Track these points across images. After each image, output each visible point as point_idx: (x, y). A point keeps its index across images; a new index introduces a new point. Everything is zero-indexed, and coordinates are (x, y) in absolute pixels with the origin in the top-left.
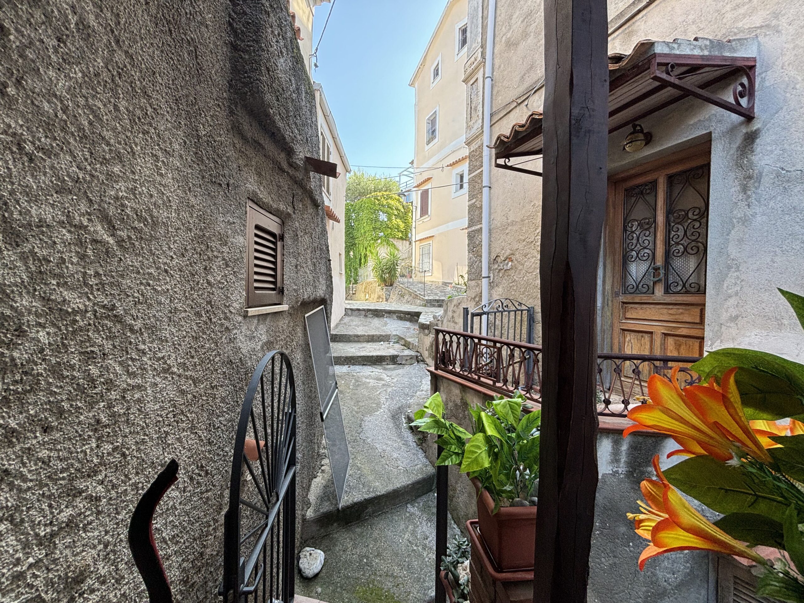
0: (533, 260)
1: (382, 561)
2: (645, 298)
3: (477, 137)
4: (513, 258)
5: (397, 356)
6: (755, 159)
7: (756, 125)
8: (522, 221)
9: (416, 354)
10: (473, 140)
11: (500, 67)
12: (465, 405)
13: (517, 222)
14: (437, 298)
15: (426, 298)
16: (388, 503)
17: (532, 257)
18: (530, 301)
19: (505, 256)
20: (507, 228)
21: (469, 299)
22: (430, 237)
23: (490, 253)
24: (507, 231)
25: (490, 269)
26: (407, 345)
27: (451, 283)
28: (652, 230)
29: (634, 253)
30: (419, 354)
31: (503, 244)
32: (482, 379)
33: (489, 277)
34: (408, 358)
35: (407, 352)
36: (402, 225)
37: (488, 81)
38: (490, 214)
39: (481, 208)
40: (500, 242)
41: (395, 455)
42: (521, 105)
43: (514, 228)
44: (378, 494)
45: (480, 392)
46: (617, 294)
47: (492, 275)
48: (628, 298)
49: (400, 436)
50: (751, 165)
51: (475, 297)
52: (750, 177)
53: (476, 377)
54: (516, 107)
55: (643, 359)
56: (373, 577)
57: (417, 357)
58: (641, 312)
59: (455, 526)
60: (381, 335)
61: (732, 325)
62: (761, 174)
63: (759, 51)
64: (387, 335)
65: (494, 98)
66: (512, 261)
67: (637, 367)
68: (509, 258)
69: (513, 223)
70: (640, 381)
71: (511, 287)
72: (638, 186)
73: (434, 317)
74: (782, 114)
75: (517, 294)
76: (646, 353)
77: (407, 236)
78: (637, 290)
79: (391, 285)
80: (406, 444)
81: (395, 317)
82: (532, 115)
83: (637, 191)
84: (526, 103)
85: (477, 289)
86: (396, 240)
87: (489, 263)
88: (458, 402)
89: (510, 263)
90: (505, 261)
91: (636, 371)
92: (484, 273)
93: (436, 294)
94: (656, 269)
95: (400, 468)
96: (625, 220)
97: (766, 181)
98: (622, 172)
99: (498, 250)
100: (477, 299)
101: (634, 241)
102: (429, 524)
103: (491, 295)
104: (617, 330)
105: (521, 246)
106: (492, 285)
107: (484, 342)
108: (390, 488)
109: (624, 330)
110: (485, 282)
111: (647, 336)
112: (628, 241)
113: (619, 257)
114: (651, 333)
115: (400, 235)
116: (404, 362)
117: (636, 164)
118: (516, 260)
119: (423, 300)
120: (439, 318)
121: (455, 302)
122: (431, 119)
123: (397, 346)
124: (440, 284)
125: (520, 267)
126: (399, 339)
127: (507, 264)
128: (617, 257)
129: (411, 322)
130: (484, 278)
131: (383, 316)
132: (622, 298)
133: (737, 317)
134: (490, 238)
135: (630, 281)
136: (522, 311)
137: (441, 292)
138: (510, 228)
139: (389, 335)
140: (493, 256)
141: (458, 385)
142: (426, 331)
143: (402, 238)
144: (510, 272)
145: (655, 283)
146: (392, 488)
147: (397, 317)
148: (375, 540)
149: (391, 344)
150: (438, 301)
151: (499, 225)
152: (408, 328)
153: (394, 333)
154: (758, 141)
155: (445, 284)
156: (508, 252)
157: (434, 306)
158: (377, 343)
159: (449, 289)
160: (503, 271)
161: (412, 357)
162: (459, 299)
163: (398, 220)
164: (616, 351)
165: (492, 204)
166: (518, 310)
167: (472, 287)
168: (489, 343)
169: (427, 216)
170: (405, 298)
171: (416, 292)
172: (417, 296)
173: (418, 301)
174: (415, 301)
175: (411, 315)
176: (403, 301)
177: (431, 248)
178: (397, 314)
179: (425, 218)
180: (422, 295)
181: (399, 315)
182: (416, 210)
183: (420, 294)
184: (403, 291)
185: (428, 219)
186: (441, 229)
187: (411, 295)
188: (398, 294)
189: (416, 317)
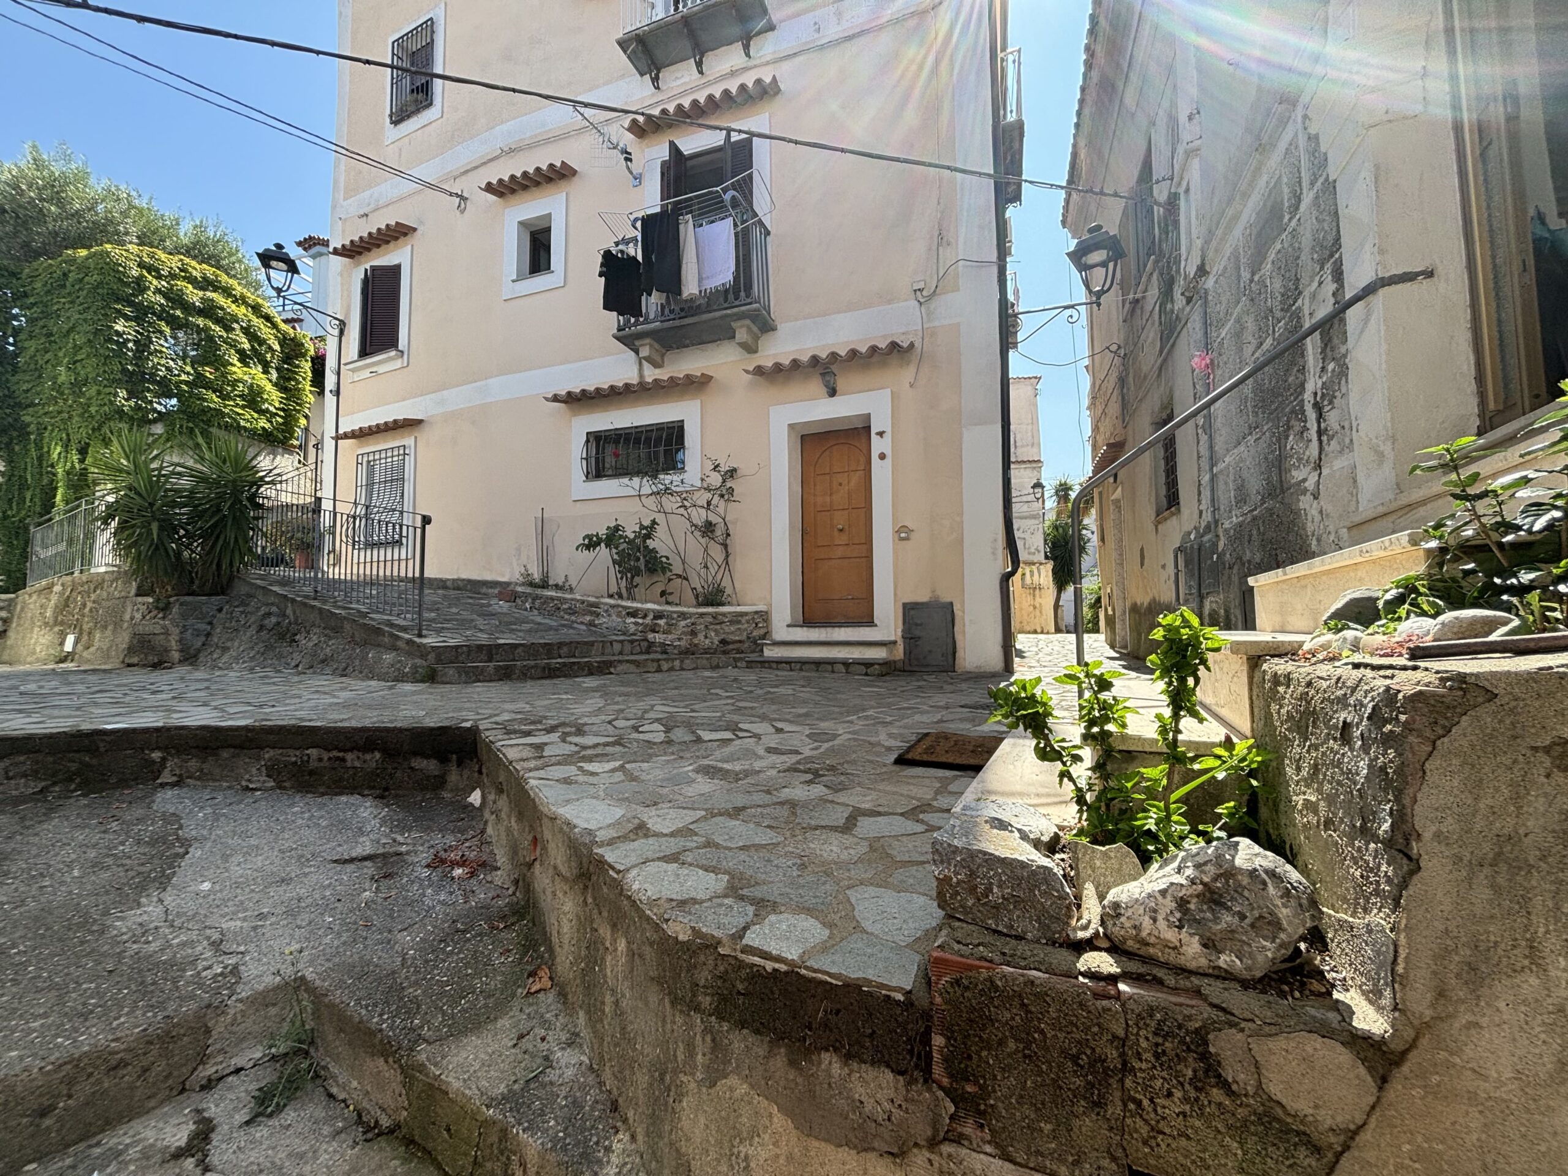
14: (483, 638)
15: (431, 640)
22: (405, 424)
36: (271, 394)
81: (255, 774)
93: (466, 624)
115: (263, 423)
119: (422, 651)
129: (384, 792)
143: (267, 436)
147: (273, 771)
150: (490, 651)
155: (473, 587)
157: (477, 676)
159: (499, 604)
163: (257, 370)
169: (393, 353)
170: (307, 642)
171: (364, 615)
172: (378, 631)
173: (388, 657)
174: (364, 658)
175: (385, 751)
176: (297, 657)
177: (409, 462)
178: (269, 754)
179: (384, 362)
180: (404, 629)
181: (293, 756)
182: (342, 333)
183: (391, 625)
184: (289, 611)
185: (398, 364)
186: (458, 398)
187: (337, 630)
188: (261, 628)
189: (444, 760)
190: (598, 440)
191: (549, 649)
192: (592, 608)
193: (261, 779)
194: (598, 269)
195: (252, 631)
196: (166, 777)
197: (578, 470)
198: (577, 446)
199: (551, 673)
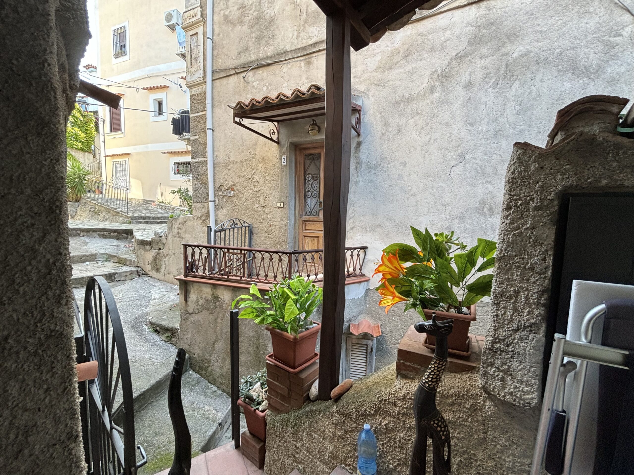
0: (251, 192)
1: (162, 437)
2: (315, 219)
3: (198, 84)
4: (235, 188)
5: (114, 274)
6: (360, 155)
7: (361, 139)
8: (241, 162)
9: (136, 269)
10: (194, 85)
11: (219, 34)
12: (216, 298)
13: (237, 162)
14: (143, 215)
15: (130, 215)
16: (152, 394)
17: (250, 189)
18: (250, 219)
19: (228, 186)
20: (229, 165)
21: (196, 218)
22: (126, 154)
23: (214, 182)
24: (229, 168)
25: (215, 195)
26: (122, 262)
27: (154, 202)
28: (318, 181)
29: (310, 193)
30: (139, 269)
31: (226, 177)
32: (230, 277)
33: (215, 201)
34: (128, 274)
35: (124, 269)
36: (82, 136)
37: (209, 42)
38: (213, 152)
39: (205, 144)
40: (223, 174)
41: (147, 356)
42: (239, 75)
43: (235, 166)
44: (143, 390)
45: (230, 286)
46: (301, 216)
47: (217, 200)
48: (307, 218)
49: (147, 340)
50: (359, 157)
51: (201, 217)
52: (358, 163)
53: (226, 277)
54: (234, 74)
55: (316, 252)
56: (158, 451)
57: (137, 271)
58: (313, 226)
59: (212, 386)
60: (84, 256)
61: (351, 231)
62: (362, 162)
63: (363, 103)
64: (92, 255)
65: (215, 58)
66: (234, 190)
67: (313, 256)
68: (231, 188)
69: (234, 162)
70: (314, 263)
71: (234, 209)
72: (312, 154)
73: (156, 234)
74: (369, 137)
75: (239, 214)
76: (316, 248)
77: (89, 148)
78: (311, 214)
79: (77, 201)
80: (154, 344)
81: (96, 235)
82: (266, 98)
83: (311, 157)
84: (243, 75)
85: (203, 210)
86: (74, 150)
87: (215, 191)
88: (209, 297)
89: (233, 192)
90: (227, 189)
91: (313, 258)
92: (211, 197)
93: (140, 212)
94: (320, 203)
95: (156, 363)
96: (305, 172)
97: (364, 166)
98: (304, 144)
99: (221, 181)
100: (203, 218)
101: (310, 186)
102: (192, 394)
103: (216, 215)
104: (301, 236)
105: (241, 180)
106: (217, 208)
107: (231, 251)
108: (153, 382)
109: (305, 236)
110: (211, 205)
111: (316, 239)
112: (307, 186)
113: (302, 195)
114: (318, 237)
115: (80, 146)
116: (122, 279)
117: (312, 142)
118: (238, 190)
119: (128, 217)
120: (162, 234)
121: (180, 220)
122: (119, 31)
123: (107, 264)
124: (141, 202)
125: (241, 196)
126: (109, 258)
127: (230, 192)
128: (301, 194)
129: (118, 239)
130: (211, 201)
131: (79, 235)
132: (304, 218)
133: (353, 227)
134: (214, 170)
135: (308, 209)
136: (245, 227)
137: (145, 210)
138: (231, 165)
139: (96, 255)
140: (218, 185)
141: (209, 285)
142: (148, 247)
143: (82, 149)
144: (233, 199)
145: (319, 210)
146: (155, 381)
147: (99, 235)
148: (150, 426)
149: (100, 263)
150: (144, 218)
151: (222, 161)
152: (117, 246)
153: (103, 251)
154: (361, 147)
155: (147, 202)
156: (231, 184)
157: (140, 223)
158: (81, 264)
159: (152, 207)
160: (227, 197)
161: (132, 273)
162: (185, 218)
163: (76, 129)
164: (301, 250)
165: (215, 144)
166: (243, 226)
167: (198, 209)
168: (235, 251)
169: (120, 132)
170: (102, 215)
171: (115, 209)
172: (118, 213)
173: (121, 219)
174: (115, 219)
175: (118, 233)
176: (100, 218)
177: (127, 165)
178: (98, 232)
179: (117, 134)
180: (124, 213)
181: (102, 233)
182: (104, 123)
183: (121, 211)
184: (97, 207)
185: (122, 136)
186: (140, 148)
187: (109, 212)
188: (90, 211)
189: (127, 234)
190: (178, 164)
191: (158, 218)
192: (173, 209)
193: (97, 236)
194: (171, 123)
195: (88, 211)
196: (81, 235)
197: (172, 172)
198: (172, 166)
199: (158, 223)
